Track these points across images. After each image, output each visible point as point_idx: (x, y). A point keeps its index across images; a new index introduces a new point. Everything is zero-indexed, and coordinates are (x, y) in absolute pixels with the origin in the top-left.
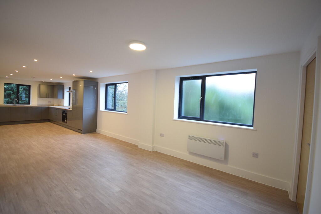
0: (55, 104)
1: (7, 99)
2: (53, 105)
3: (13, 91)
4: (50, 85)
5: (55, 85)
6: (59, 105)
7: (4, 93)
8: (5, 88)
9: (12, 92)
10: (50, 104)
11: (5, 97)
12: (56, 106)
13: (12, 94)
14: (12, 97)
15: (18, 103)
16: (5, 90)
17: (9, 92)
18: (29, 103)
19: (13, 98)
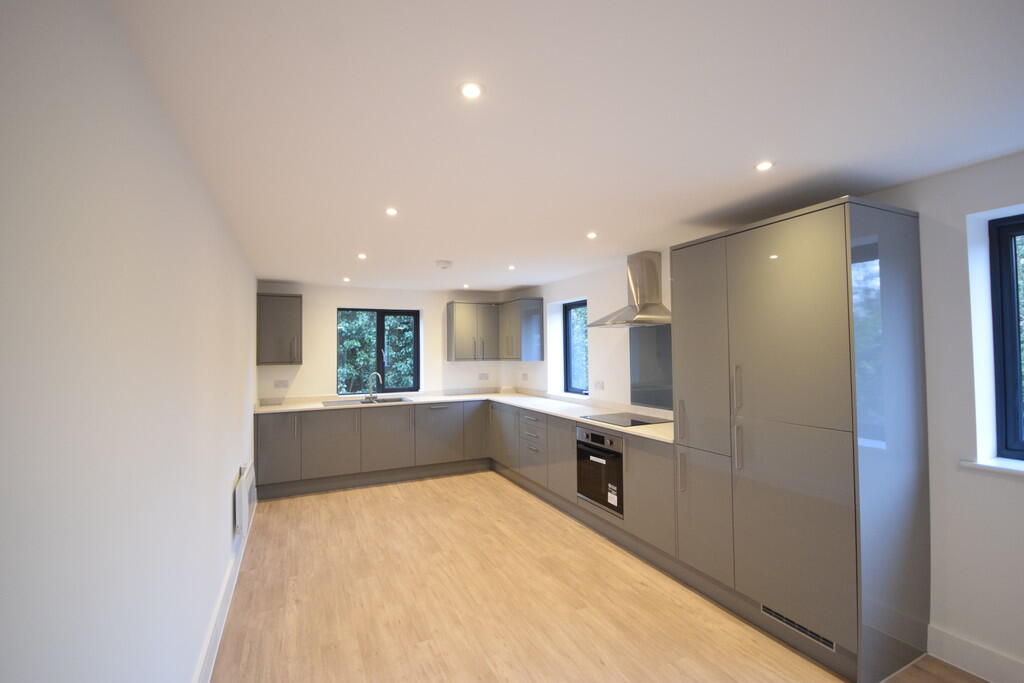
0: (504, 387)
1: (345, 370)
2: (496, 391)
3: (362, 340)
4: (485, 301)
5: (501, 299)
6: (518, 391)
7: (338, 347)
8: (340, 333)
9: (357, 344)
10: (485, 384)
11: (341, 361)
12: (507, 392)
13: (360, 349)
14: (358, 360)
15: (381, 388)
16: (342, 337)
17: (350, 342)
18: (416, 388)
19: (362, 363)
